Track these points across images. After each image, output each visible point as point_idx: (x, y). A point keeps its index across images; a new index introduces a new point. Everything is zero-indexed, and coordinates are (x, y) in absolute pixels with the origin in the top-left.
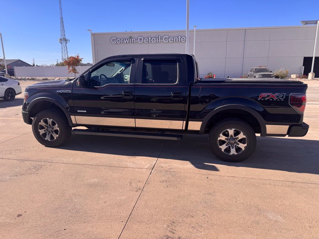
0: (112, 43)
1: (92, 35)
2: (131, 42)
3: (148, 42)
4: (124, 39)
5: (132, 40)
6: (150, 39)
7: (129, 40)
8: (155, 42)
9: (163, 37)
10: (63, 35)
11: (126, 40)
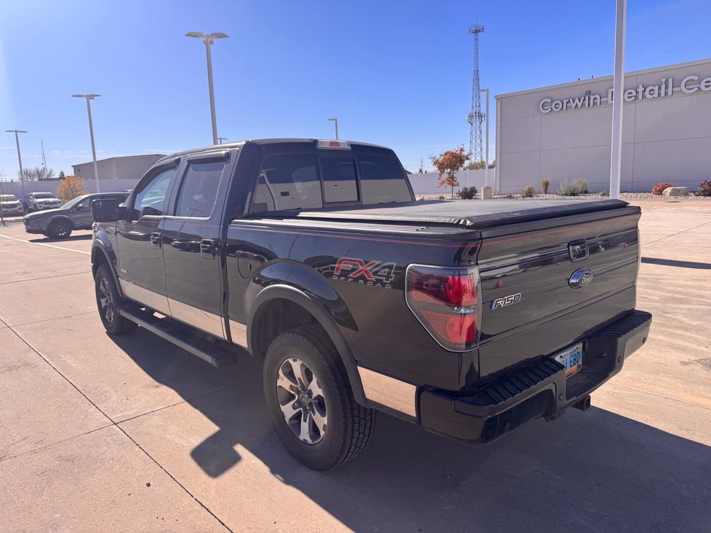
0: (541, 112)
1: (498, 99)
2: (589, 104)
3: (636, 97)
4: (571, 100)
5: (592, 98)
6: (641, 89)
7: (584, 100)
8: (656, 95)
9: (682, 81)
10: (476, 106)
11: (577, 101)
